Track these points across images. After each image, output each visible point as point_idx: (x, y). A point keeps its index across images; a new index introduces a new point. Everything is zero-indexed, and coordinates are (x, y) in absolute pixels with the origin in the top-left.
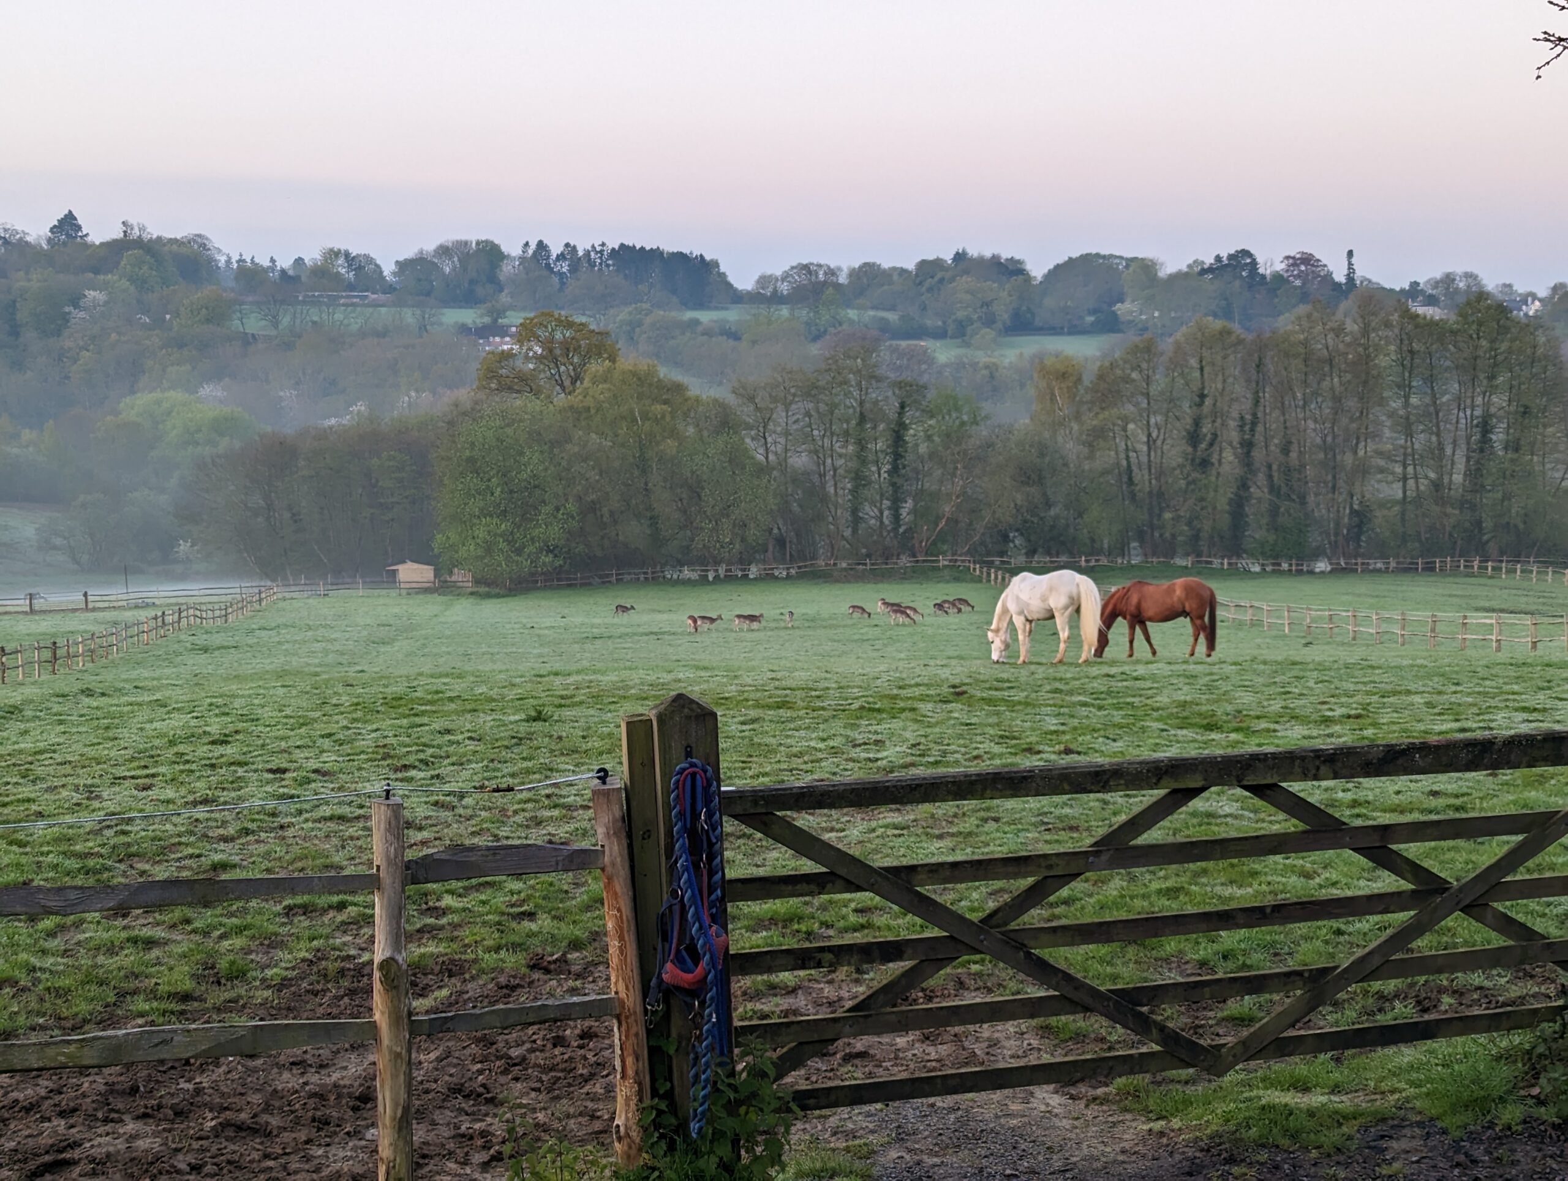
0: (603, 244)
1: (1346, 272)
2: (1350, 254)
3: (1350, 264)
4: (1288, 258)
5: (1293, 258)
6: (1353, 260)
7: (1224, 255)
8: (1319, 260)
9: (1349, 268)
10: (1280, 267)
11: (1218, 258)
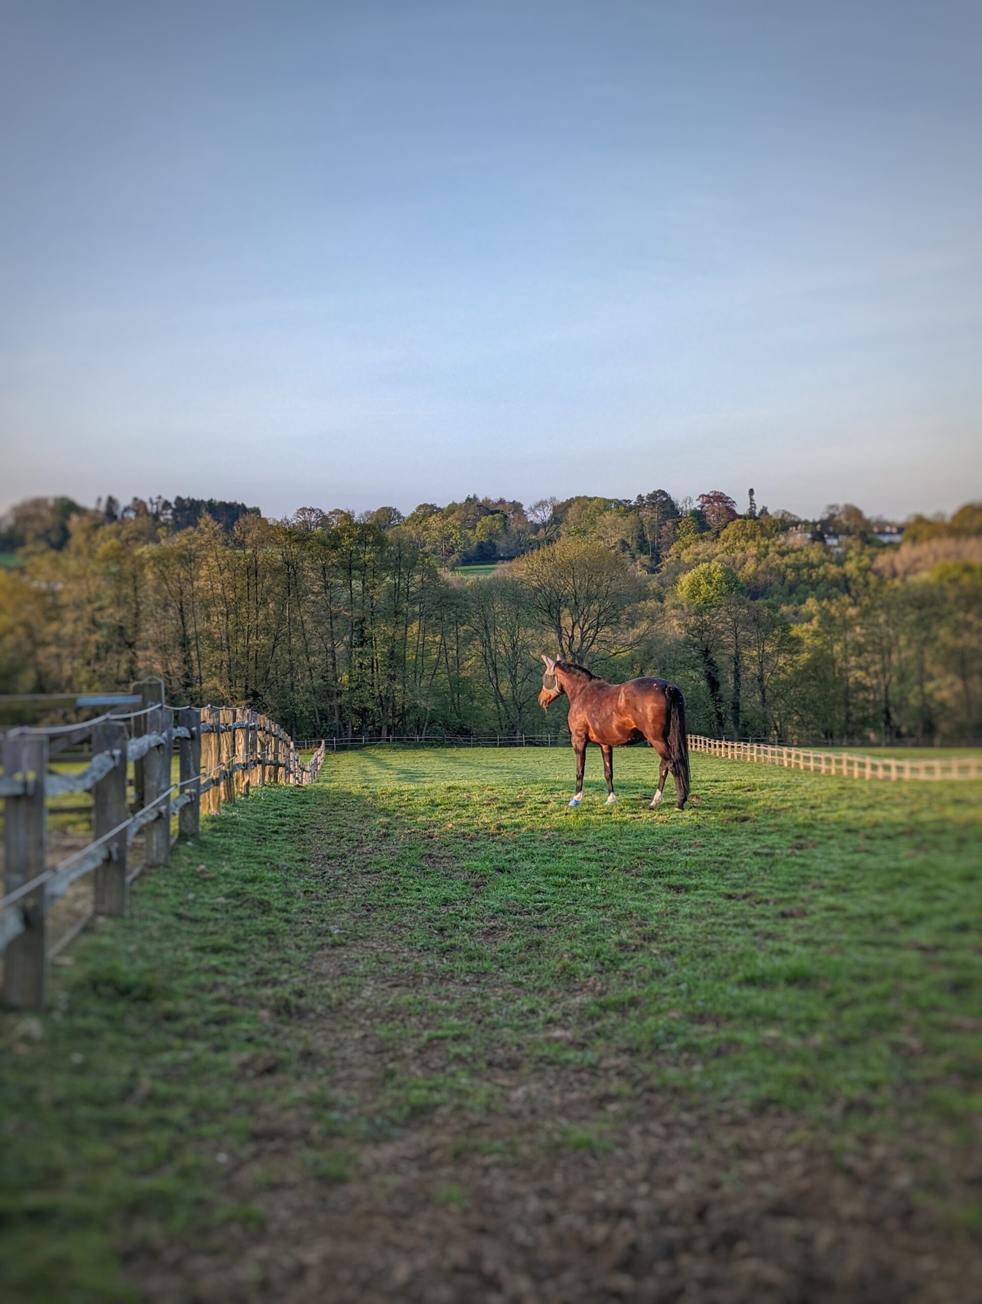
0: (160, 497)
1: (749, 506)
2: (751, 492)
3: (751, 500)
4: (703, 496)
5: (708, 496)
6: (754, 497)
7: (644, 494)
8: (728, 498)
9: (751, 504)
10: (696, 505)
11: (640, 498)
